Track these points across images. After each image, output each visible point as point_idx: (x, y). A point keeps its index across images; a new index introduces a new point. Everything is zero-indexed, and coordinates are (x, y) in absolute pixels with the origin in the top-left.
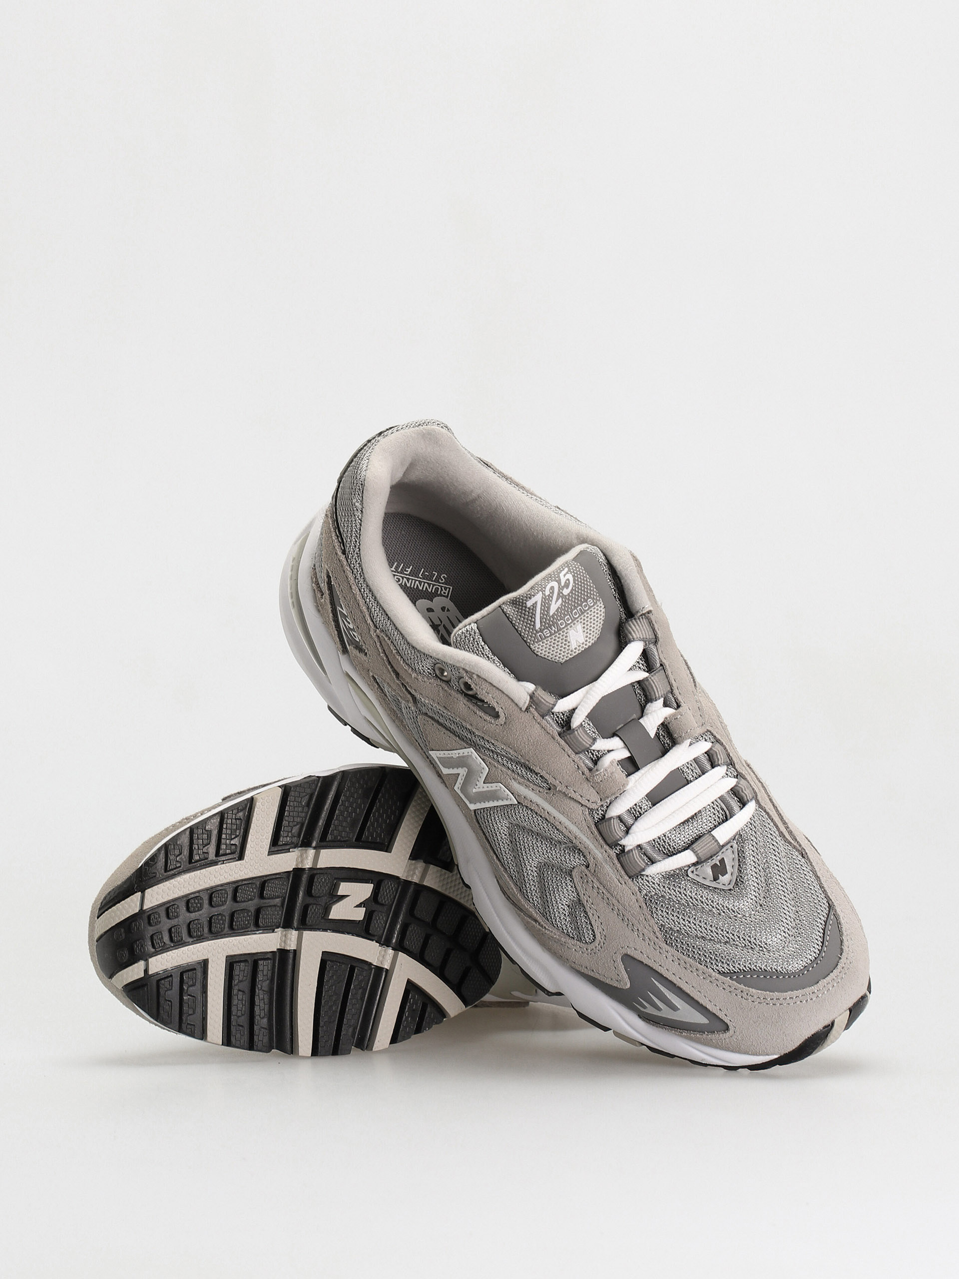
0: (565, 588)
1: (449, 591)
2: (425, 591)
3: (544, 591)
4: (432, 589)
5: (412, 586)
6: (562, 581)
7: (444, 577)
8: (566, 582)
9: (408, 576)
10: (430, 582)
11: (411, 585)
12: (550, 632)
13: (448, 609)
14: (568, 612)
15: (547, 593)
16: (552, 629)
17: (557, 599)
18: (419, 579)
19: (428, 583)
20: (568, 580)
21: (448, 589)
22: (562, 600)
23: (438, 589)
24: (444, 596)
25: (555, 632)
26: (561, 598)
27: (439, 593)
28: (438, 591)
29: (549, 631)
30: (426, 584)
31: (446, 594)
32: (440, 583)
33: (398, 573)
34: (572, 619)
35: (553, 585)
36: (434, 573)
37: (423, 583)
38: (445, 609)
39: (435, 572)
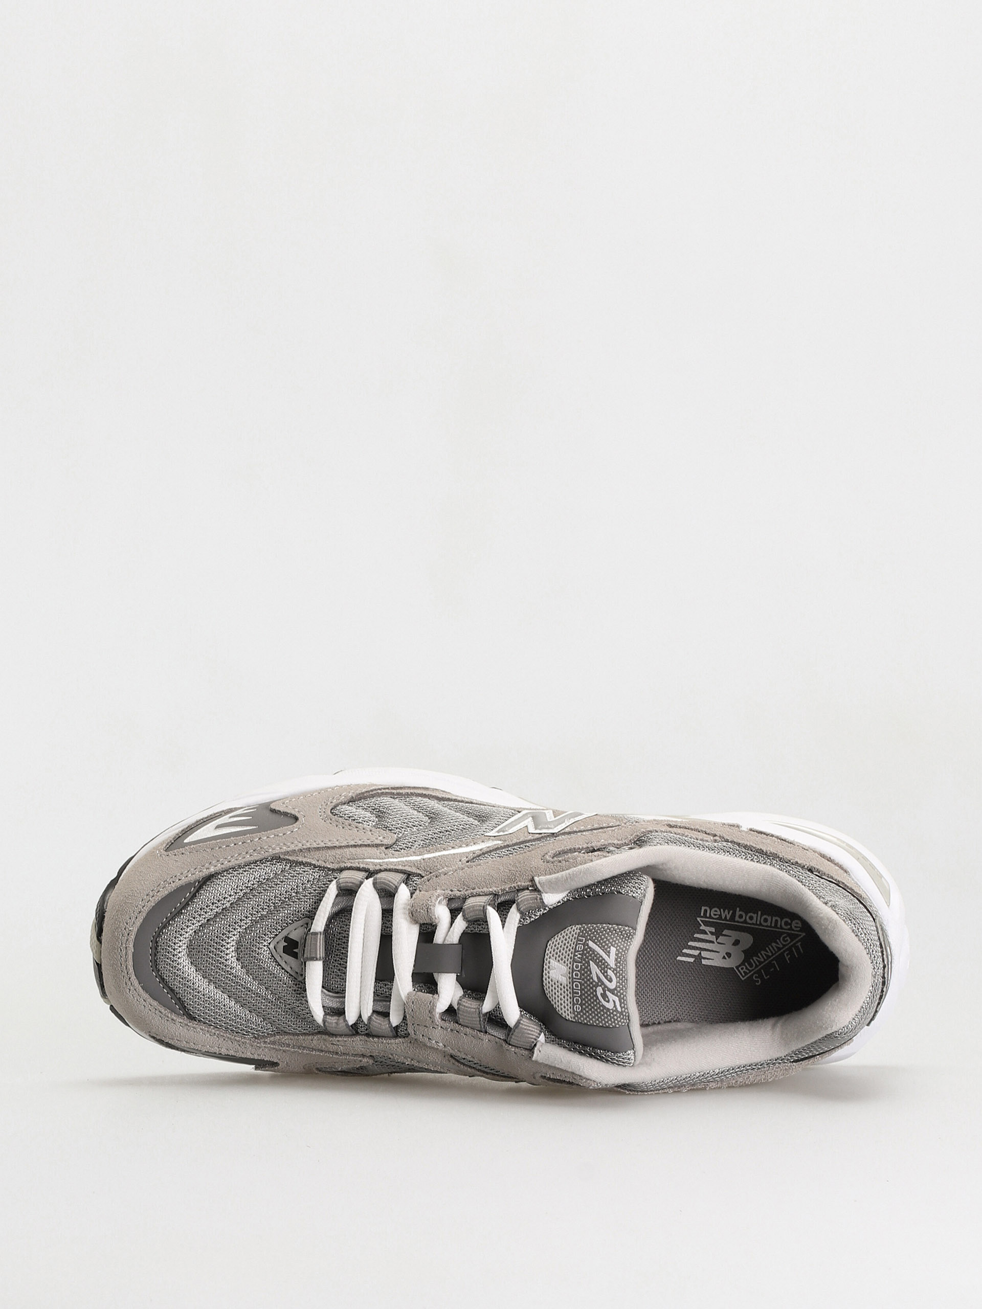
0: (603, 992)
1: (741, 974)
2: (757, 954)
3: (613, 972)
4: (755, 962)
5: (770, 946)
6: (611, 994)
7: (758, 981)
8: (608, 997)
9: (782, 951)
10: (762, 965)
11: (772, 947)
12: (578, 951)
13: (725, 959)
14: (583, 980)
15: (610, 972)
16: (580, 954)
17: (598, 977)
18: (772, 958)
19: (763, 962)
20: (608, 1001)
21: (743, 974)
22: (594, 981)
23: (750, 967)
24: (740, 966)
25: (575, 955)
26: (597, 981)
27: (746, 964)
28: (748, 964)
29: (580, 951)
30: (762, 960)
31: (740, 969)
32: (754, 973)
33: (792, 946)
34: (575, 979)
35: (612, 983)
36: (768, 977)
37: (766, 958)
38: (727, 956)
39: (768, 979)
